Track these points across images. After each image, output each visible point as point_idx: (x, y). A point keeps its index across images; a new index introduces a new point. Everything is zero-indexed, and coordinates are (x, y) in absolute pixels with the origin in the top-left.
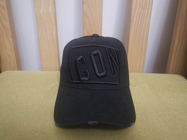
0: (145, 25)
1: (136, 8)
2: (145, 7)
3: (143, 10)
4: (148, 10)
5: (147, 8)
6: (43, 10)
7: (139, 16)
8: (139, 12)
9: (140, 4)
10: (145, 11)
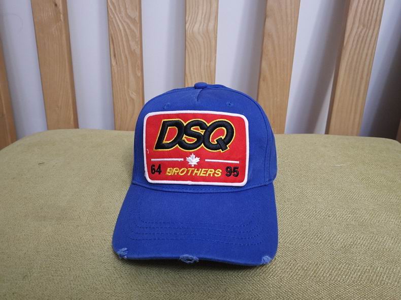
0: (367, 55)
1: (352, 26)
2: (369, 25)
3: (364, 30)
4: (374, 30)
5: (372, 27)
6: (200, 26)
7: (358, 41)
8: (358, 33)
9: (360, 20)
10: (367, 32)
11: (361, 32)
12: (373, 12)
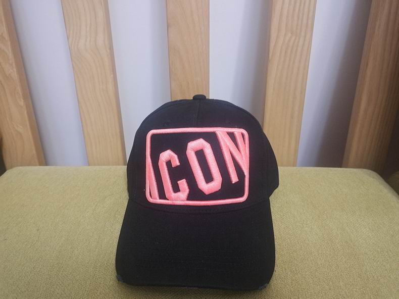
0: (299, 69)
1: (278, 33)
2: (298, 32)
3: (293, 38)
4: (305, 36)
5: (303, 34)
8: (286, 42)
9: (286, 25)
10: (297, 41)
11: (289, 41)
12: (303, 14)
